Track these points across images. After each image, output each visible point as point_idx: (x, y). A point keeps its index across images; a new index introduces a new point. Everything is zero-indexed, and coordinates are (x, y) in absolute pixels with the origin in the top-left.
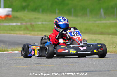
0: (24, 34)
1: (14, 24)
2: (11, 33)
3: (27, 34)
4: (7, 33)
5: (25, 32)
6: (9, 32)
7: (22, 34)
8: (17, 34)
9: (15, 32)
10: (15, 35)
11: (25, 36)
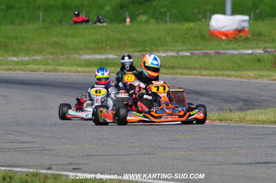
1: (250, 52)
2: (232, 76)
4: (223, 75)
6: (227, 72)
7: (253, 78)
8: (242, 77)
9: (238, 73)
10: (238, 79)
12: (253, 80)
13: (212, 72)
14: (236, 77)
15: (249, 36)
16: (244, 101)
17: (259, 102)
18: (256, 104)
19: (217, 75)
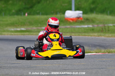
0: (98, 36)
1: (86, 26)
2: (86, 35)
3: (101, 35)
4: (82, 35)
5: (99, 34)
7: (96, 36)
8: (91, 36)
9: (89, 34)
10: (90, 37)
11: (100, 37)
12: (97, 37)
13: (76, 34)
14: (88, 36)
15: (83, 20)
16: (99, 46)
17: (107, 46)
18: (106, 47)
19: (79, 35)
